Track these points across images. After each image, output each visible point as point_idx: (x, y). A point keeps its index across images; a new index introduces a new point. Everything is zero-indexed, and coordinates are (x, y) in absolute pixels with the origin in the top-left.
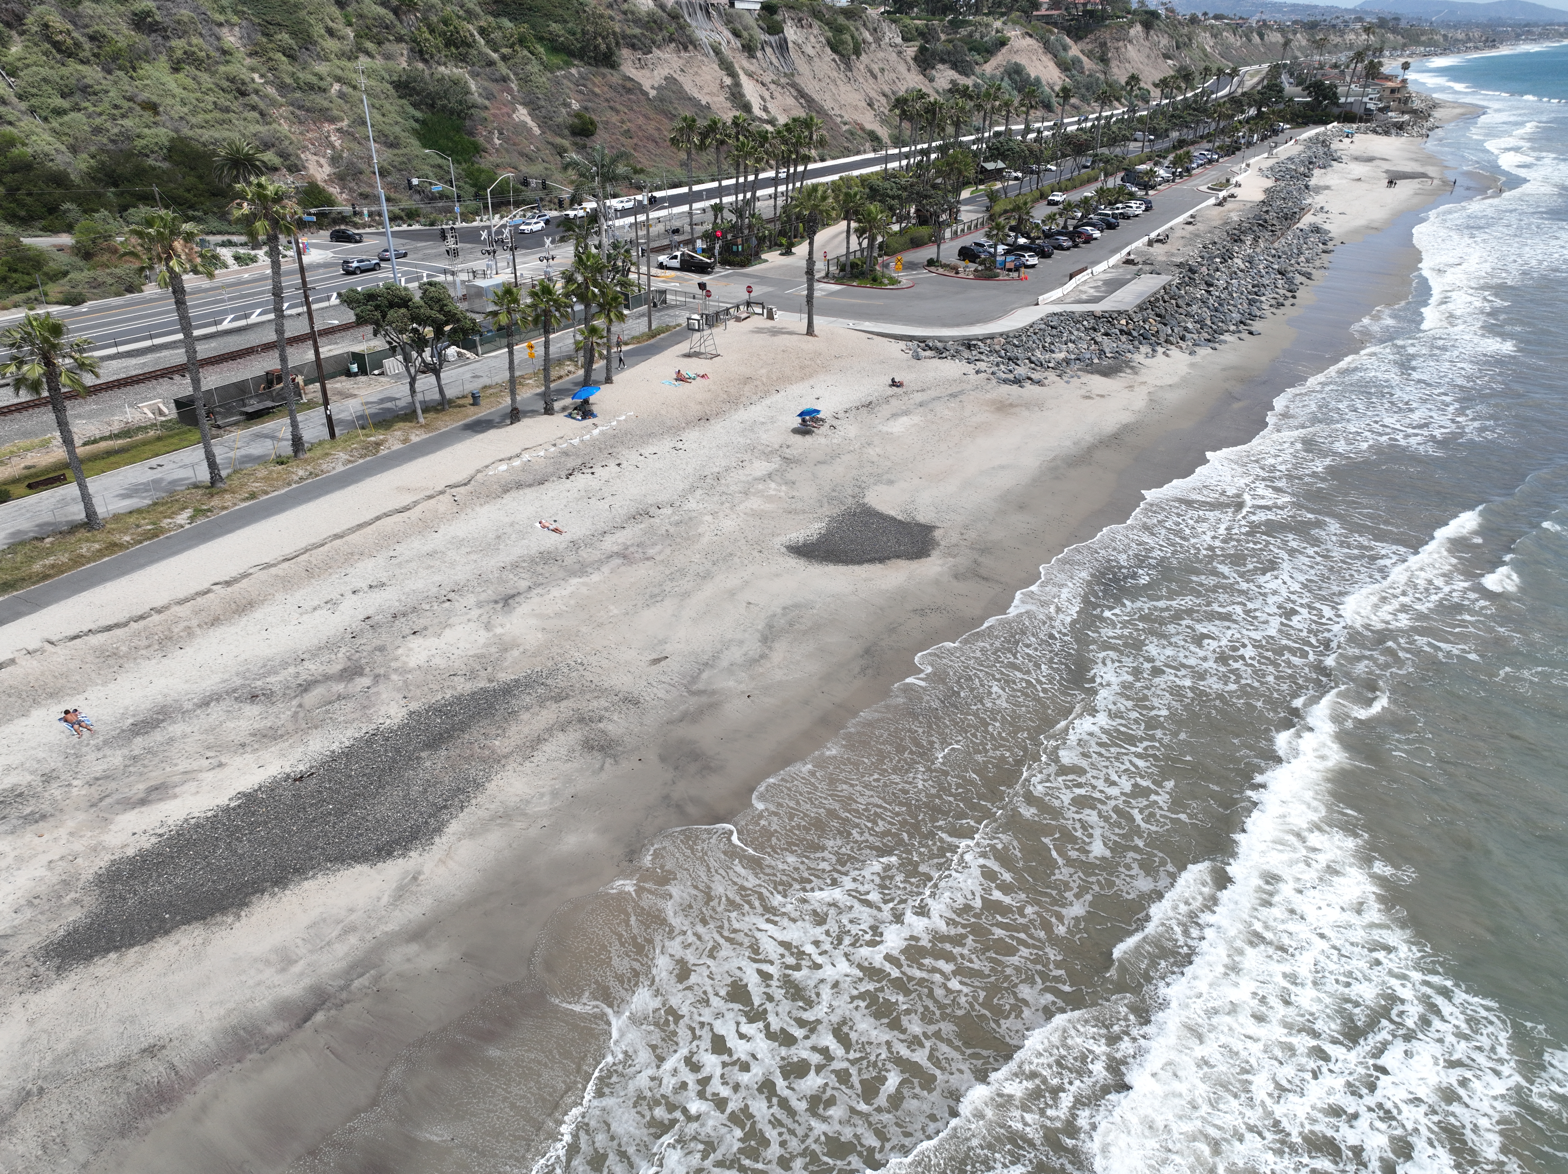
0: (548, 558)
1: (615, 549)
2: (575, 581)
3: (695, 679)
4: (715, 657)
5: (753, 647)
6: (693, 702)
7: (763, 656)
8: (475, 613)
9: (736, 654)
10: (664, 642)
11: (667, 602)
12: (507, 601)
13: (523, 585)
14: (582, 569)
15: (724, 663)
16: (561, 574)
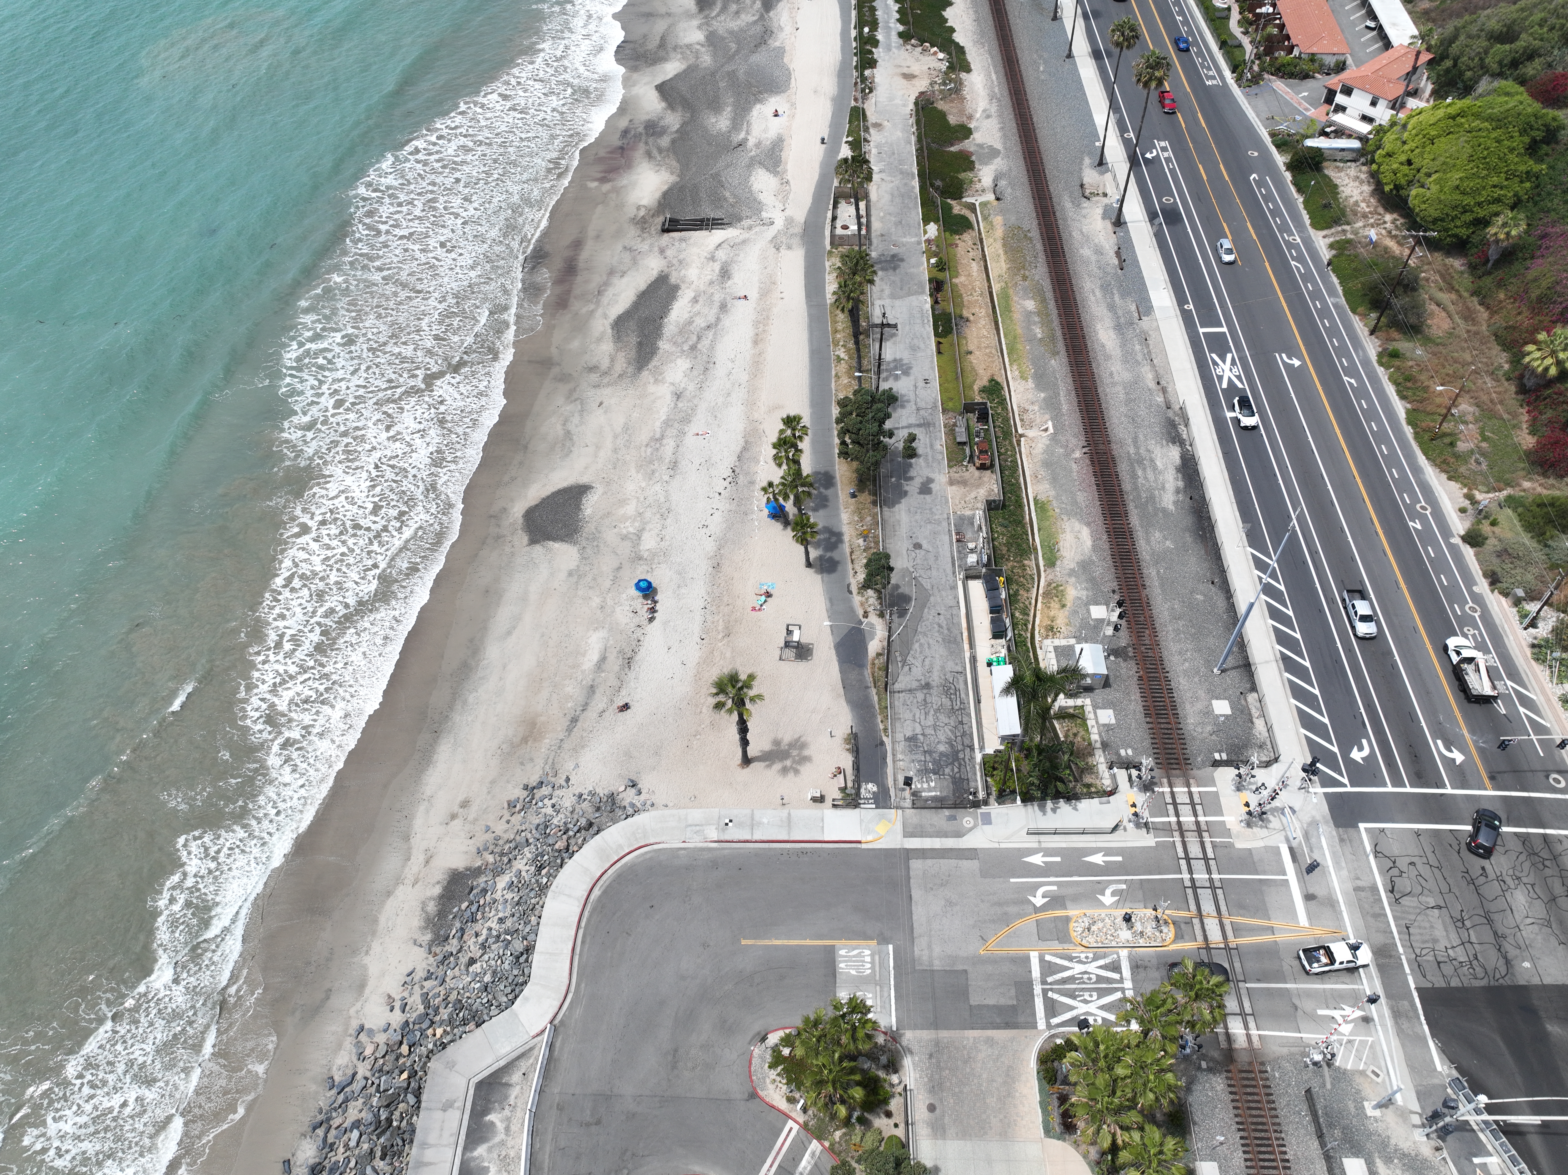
0: (686, 420)
1: (664, 441)
2: (664, 418)
3: (582, 404)
4: (581, 415)
5: (571, 427)
6: (575, 396)
7: (564, 425)
8: (683, 385)
9: (576, 420)
10: (606, 412)
11: (620, 430)
12: (678, 396)
13: (680, 405)
14: (667, 423)
15: (576, 415)
16: (672, 417)
